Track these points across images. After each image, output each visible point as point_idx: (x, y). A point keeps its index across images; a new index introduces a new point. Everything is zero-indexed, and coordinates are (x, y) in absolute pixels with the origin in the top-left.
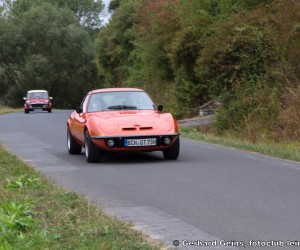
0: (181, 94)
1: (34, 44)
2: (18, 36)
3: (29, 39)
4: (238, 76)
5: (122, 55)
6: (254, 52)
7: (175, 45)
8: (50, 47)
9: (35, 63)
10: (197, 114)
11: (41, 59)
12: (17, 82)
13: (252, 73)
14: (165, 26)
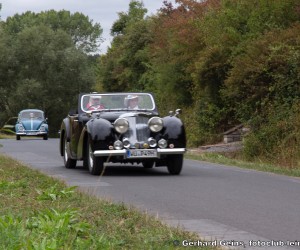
0: (204, 118)
1: (27, 67)
2: (10, 58)
3: (22, 61)
4: (271, 99)
5: (131, 78)
6: (289, 73)
7: (199, 65)
8: (44, 71)
9: (27, 89)
10: (221, 140)
11: (35, 84)
12: (7, 108)
13: (286, 96)
14: (186, 46)
